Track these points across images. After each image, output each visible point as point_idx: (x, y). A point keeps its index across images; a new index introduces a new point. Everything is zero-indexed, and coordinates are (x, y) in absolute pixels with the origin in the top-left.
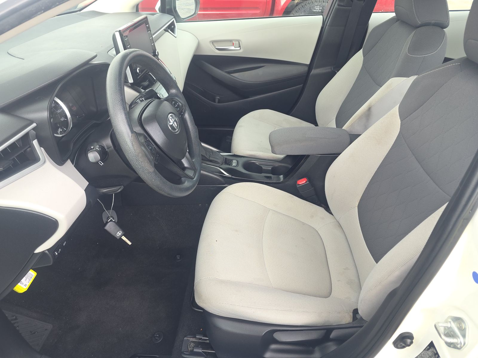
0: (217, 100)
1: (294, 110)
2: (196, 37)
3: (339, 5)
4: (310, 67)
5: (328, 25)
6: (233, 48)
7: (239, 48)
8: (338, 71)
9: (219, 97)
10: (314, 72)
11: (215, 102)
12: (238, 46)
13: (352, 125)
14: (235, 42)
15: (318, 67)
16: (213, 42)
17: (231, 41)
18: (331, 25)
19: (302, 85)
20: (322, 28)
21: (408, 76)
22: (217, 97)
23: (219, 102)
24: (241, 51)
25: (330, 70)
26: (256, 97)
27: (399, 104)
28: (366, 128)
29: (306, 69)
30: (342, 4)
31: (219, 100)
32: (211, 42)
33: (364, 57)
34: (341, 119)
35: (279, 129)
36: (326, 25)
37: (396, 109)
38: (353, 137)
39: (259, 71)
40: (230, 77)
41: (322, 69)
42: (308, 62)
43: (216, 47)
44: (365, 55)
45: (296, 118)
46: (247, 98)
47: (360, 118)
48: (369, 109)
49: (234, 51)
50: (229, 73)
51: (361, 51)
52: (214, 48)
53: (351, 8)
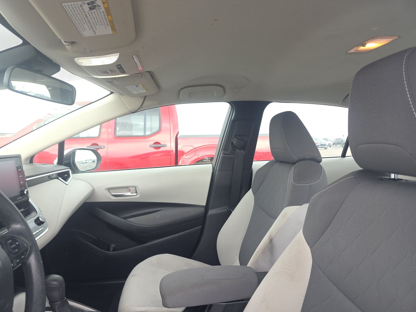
0: (112, 249)
1: (196, 253)
2: (90, 184)
3: (224, 154)
4: (207, 208)
5: (217, 170)
6: (129, 194)
7: (136, 194)
8: (233, 211)
9: (114, 246)
10: (211, 212)
11: (109, 250)
12: (134, 192)
13: (256, 261)
14: (131, 188)
15: (213, 208)
16: (109, 189)
17: (127, 188)
18: (220, 170)
19: (201, 226)
20: (213, 173)
21: (300, 204)
22: (112, 245)
23: (114, 250)
24: (138, 196)
25: (225, 210)
26: (155, 241)
27: (302, 229)
28: (272, 263)
29: (203, 210)
30: (227, 153)
31: (114, 248)
32: (106, 189)
33: (254, 195)
34: (244, 258)
35: (172, 272)
36: (216, 171)
37: (300, 235)
38: (261, 276)
39: (157, 215)
40: (126, 222)
41: (217, 209)
42: (204, 204)
43: (112, 194)
44: (254, 193)
45: (199, 261)
46: (144, 244)
47: (263, 252)
48: (271, 241)
49: (130, 196)
50: (125, 218)
51: (251, 190)
52: (110, 194)
53: (234, 155)
